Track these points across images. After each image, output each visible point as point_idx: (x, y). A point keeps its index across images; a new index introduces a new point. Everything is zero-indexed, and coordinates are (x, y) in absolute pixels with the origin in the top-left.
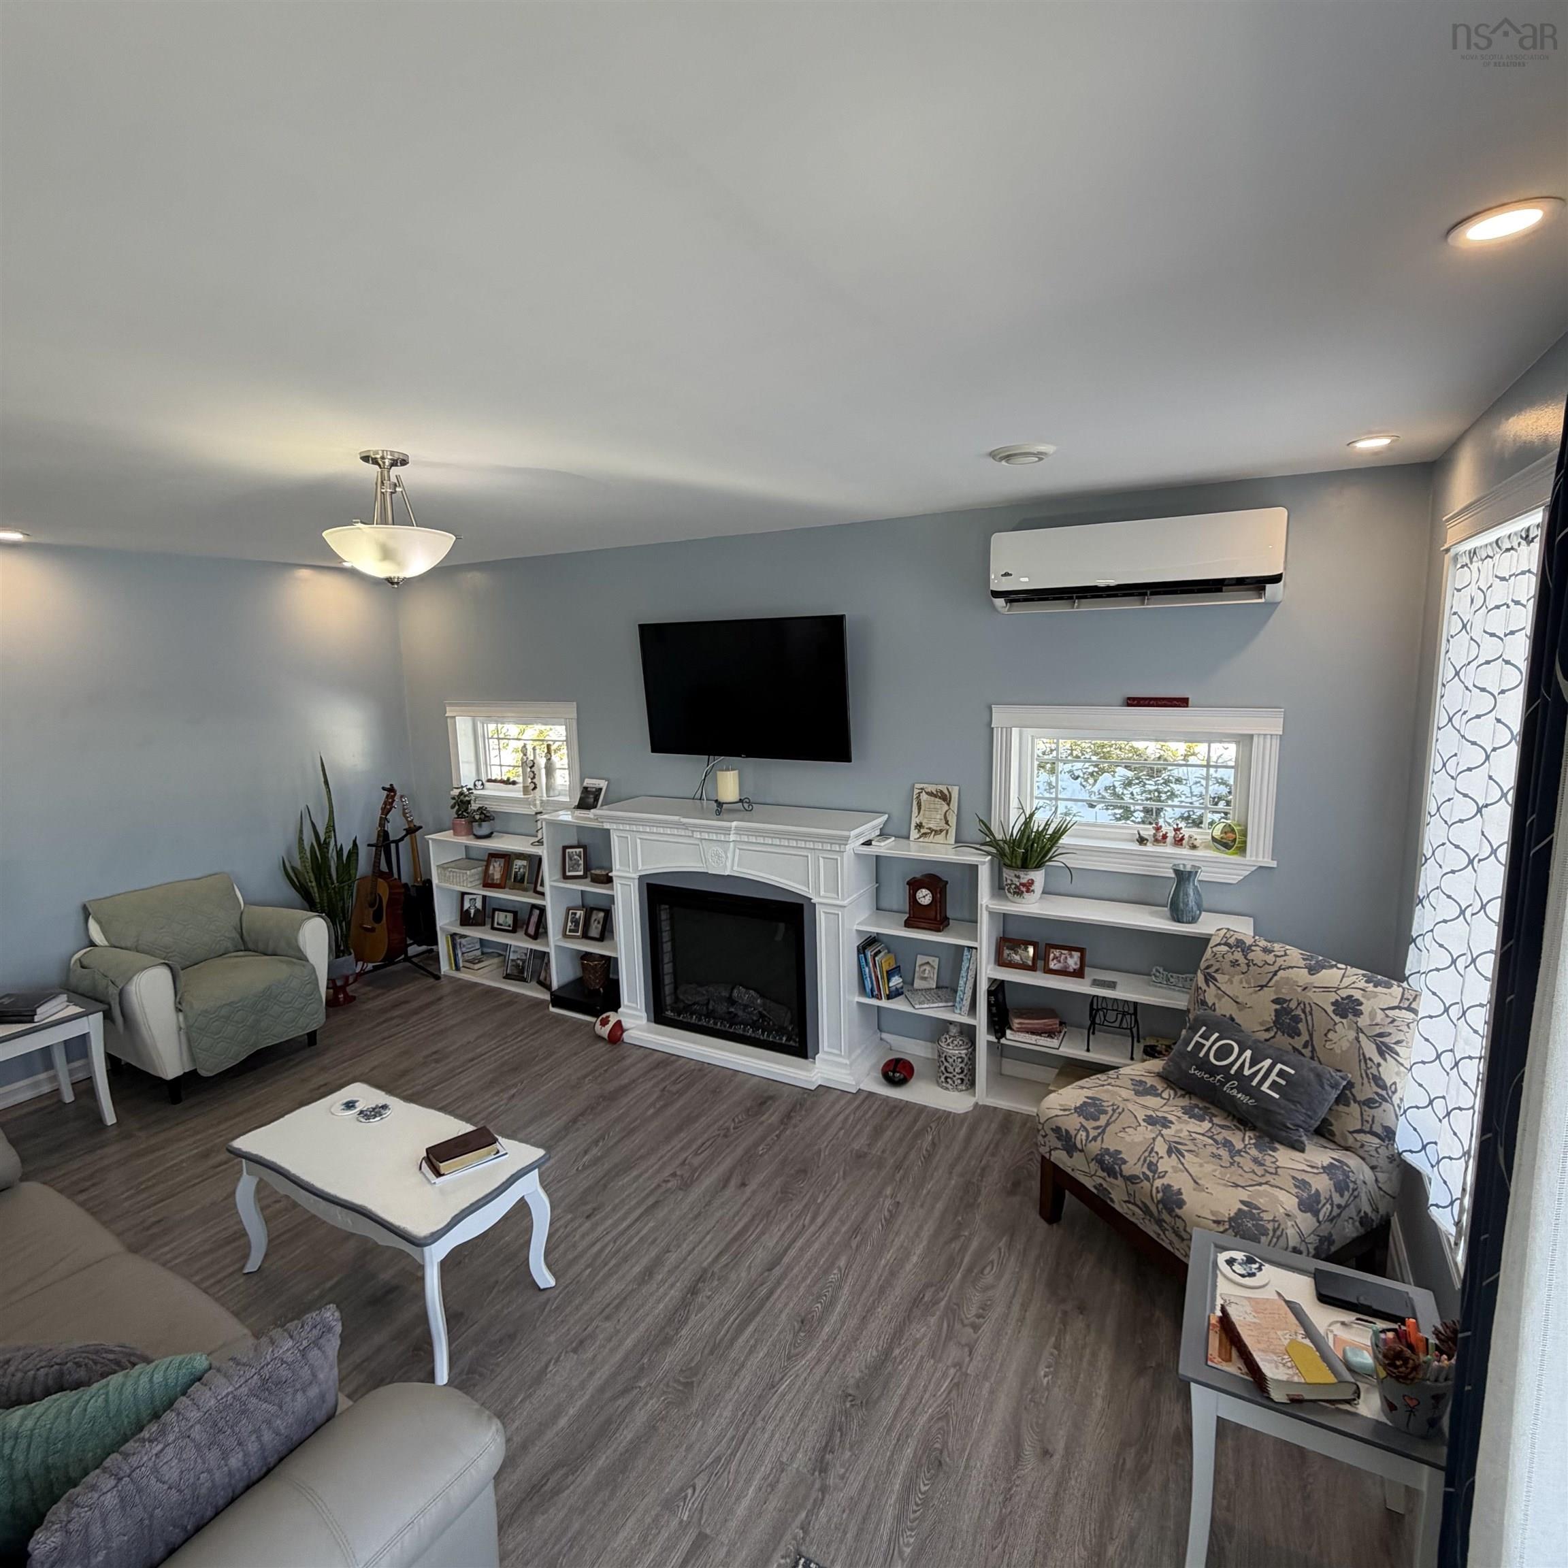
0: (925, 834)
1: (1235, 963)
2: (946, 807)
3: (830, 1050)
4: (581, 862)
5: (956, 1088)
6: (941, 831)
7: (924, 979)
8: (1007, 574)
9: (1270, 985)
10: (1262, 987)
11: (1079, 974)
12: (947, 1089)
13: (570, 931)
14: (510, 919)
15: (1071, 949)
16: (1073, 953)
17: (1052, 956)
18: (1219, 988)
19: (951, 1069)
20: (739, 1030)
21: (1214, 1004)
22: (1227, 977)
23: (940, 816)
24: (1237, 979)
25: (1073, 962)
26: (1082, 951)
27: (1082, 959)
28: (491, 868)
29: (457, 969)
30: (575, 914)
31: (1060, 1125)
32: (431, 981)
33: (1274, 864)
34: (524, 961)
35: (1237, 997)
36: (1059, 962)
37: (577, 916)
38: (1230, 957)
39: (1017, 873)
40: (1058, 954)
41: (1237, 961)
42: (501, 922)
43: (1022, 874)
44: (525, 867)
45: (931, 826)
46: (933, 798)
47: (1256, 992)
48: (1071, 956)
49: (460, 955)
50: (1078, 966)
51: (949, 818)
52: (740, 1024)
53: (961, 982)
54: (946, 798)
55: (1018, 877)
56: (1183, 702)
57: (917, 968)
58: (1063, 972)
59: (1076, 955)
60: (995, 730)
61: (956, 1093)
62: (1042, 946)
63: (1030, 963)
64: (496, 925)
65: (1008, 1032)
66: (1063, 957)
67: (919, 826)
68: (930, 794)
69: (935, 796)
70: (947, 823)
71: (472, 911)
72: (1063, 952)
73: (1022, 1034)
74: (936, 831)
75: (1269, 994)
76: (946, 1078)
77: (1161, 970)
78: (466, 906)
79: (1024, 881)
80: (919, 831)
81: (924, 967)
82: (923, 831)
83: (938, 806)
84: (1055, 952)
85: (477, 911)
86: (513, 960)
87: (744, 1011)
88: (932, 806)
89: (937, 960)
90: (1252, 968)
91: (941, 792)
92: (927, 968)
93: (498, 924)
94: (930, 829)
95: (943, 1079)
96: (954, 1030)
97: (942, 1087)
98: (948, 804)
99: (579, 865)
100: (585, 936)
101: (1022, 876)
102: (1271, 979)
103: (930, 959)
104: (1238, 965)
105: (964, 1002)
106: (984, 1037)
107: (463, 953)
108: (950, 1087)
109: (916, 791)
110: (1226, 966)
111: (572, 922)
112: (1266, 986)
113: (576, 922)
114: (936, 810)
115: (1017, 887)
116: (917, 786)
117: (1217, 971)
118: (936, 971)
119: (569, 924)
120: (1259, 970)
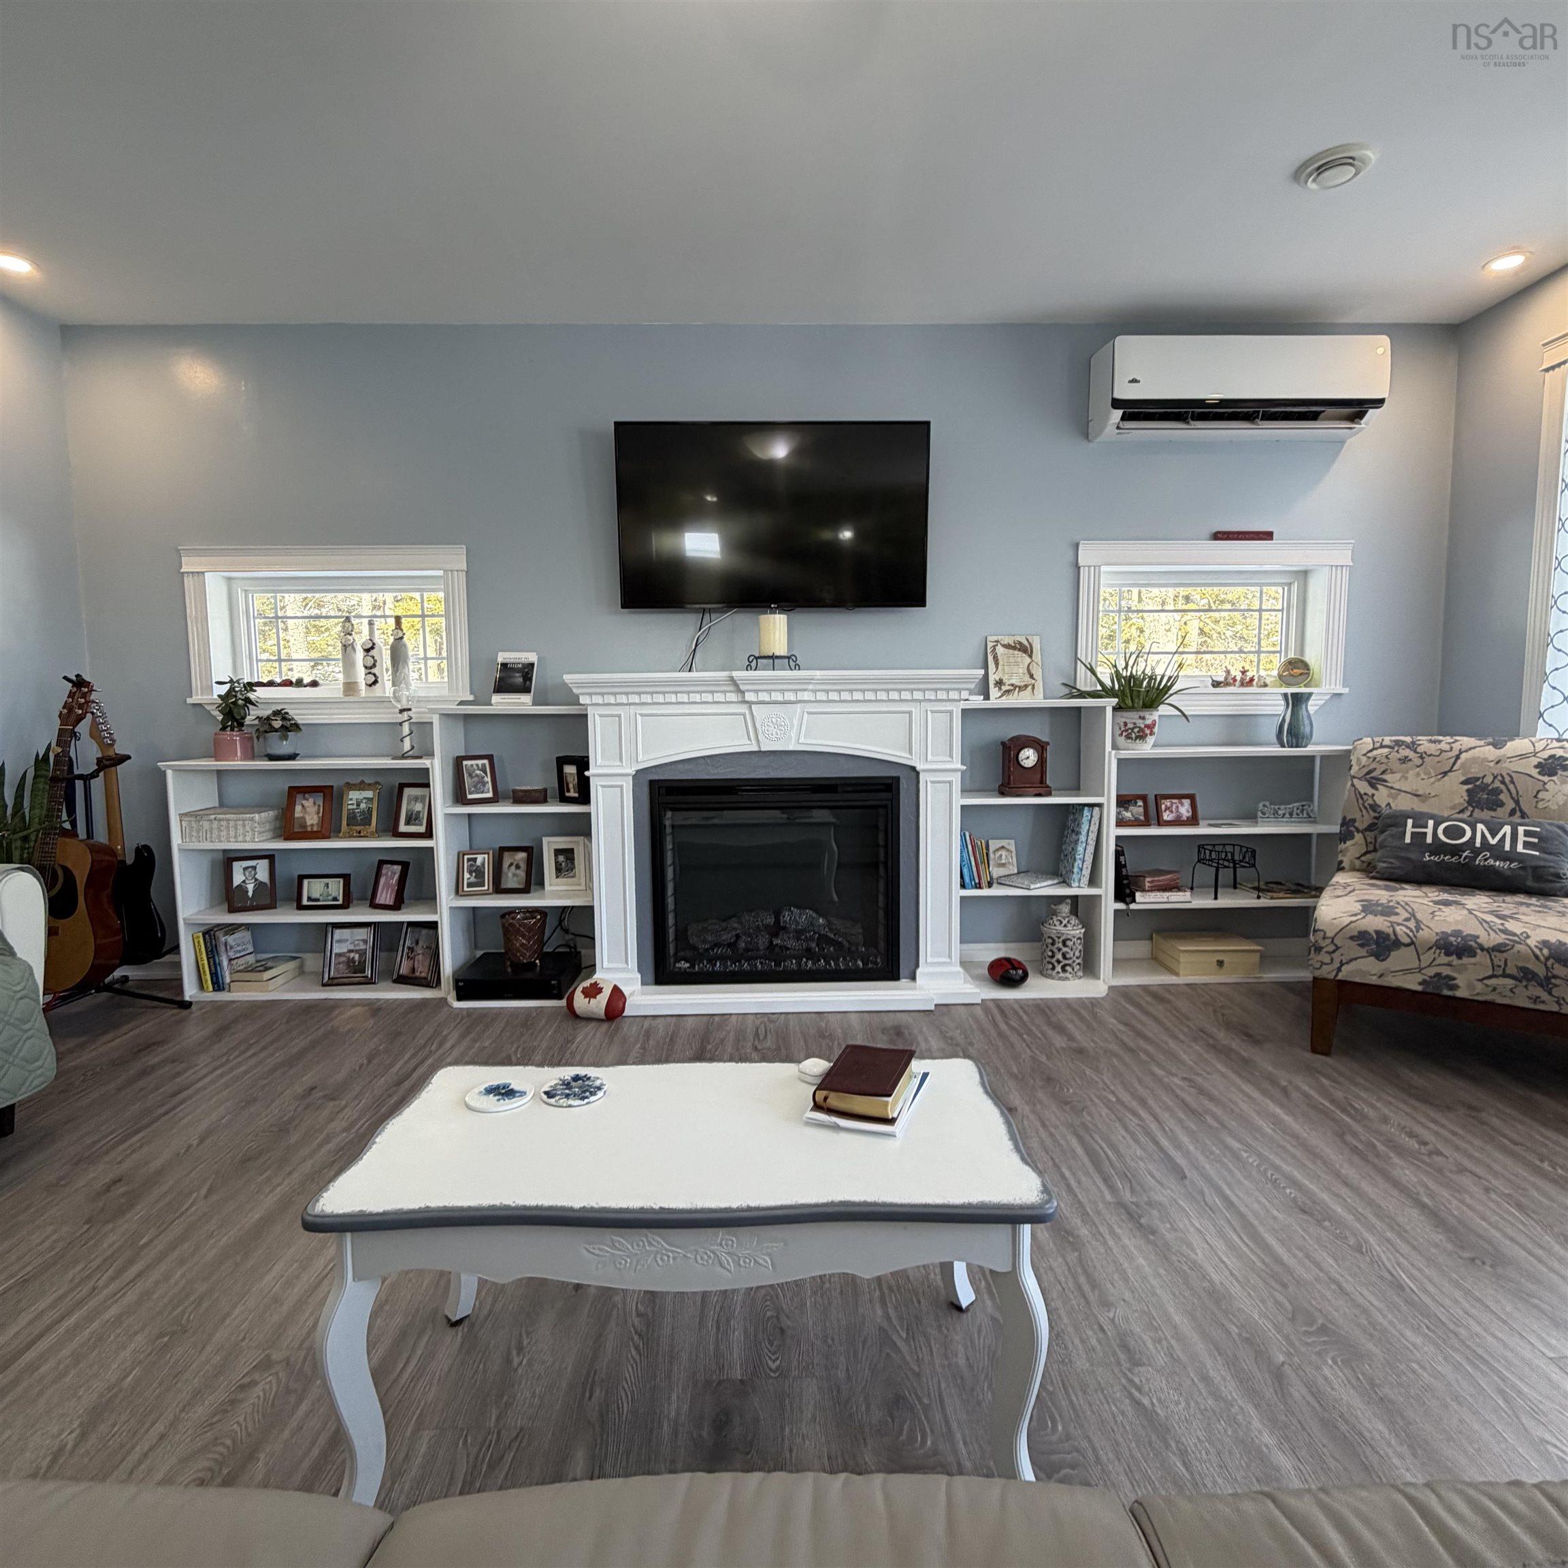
0: (1008, 692)
1: (1405, 760)
2: (1028, 660)
3: (936, 960)
4: (488, 779)
5: (1076, 976)
6: (1026, 686)
7: (1003, 865)
8: (1134, 381)
9: (1455, 768)
10: (1445, 773)
11: (1193, 821)
12: (1067, 979)
13: (469, 885)
14: (336, 888)
15: (1181, 797)
16: (1184, 801)
17: (1163, 806)
18: (1392, 788)
19: (1070, 954)
20: (792, 964)
21: (1389, 804)
22: (1398, 776)
23: (1022, 670)
24: (1411, 774)
25: (1185, 810)
26: (1191, 797)
27: (1194, 806)
28: (298, 808)
29: (218, 986)
30: (475, 860)
31: (1363, 928)
32: (171, 1013)
33: (1346, 690)
34: (362, 953)
35: (1417, 790)
36: (1172, 812)
37: (479, 862)
38: (1394, 756)
39: (1142, 714)
40: (1169, 804)
41: (1406, 757)
42: (315, 895)
43: (1146, 714)
44: (370, 800)
45: (1013, 681)
46: (1011, 651)
47: (1439, 780)
48: (1182, 804)
49: (225, 963)
50: (1190, 814)
51: (1033, 672)
52: (791, 957)
53: (1080, 849)
54: (1026, 650)
55: (1144, 718)
56: (1268, 536)
57: (992, 856)
58: (1177, 822)
59: (1187, 802)
60: (1082, 569)
61: (1077, 981)
62: (1151, 799)
63: (1142, 818)
64: (305, 902)
65: (1138, 895)
66: (1174, 807)
67: (999, 683)
68: (1007, 646)
69: (1014, 648)
70: (1032, 676)
71: (250, 888)
72: (1174, 801)
73: (1153, 894)
74: (1020, 687)
75: (1457, 777)
76: (1063, 968)
77: (1267, 804)
78: (238, 879)
79: (1148, 722)
80: (1000, 689)
81: (1000, 853)
82: (1004, 688)
83: (1019, 660)
84: (1166, 803)
85: (259, 885)
86: (339, 955)
87: (798, 939)
88: (1012, 660)
89: (1012, 842)
90: (1427, 759)
91: (1020, 643)
92: (1003, 853)
93: (309, 899)
94: (1012, 685)
95: (1058, 968)
96: (1065, 909)
97: (1060, 979)
98: (1031, 656)
99: (484, 784)
100: (499, 889)
101: (1147, 716)
102: (1454, 764)
103: (1004, 843)
104: (1410, 760)
105: (1084, 872)
106: (1109, 906)
107: (230, 960)
108: (1070, 976)
109: (990, 645)
110: (1397, 765)
111: (470, 872)
112: (1450, 771)
113: (479, 872)
114: (1016, 663)
115: (1141, 730)
116: (989, 638)
117: (1383, 773)
118: (1014, 854)
119: (467, 875)
120: (1438, 759)
